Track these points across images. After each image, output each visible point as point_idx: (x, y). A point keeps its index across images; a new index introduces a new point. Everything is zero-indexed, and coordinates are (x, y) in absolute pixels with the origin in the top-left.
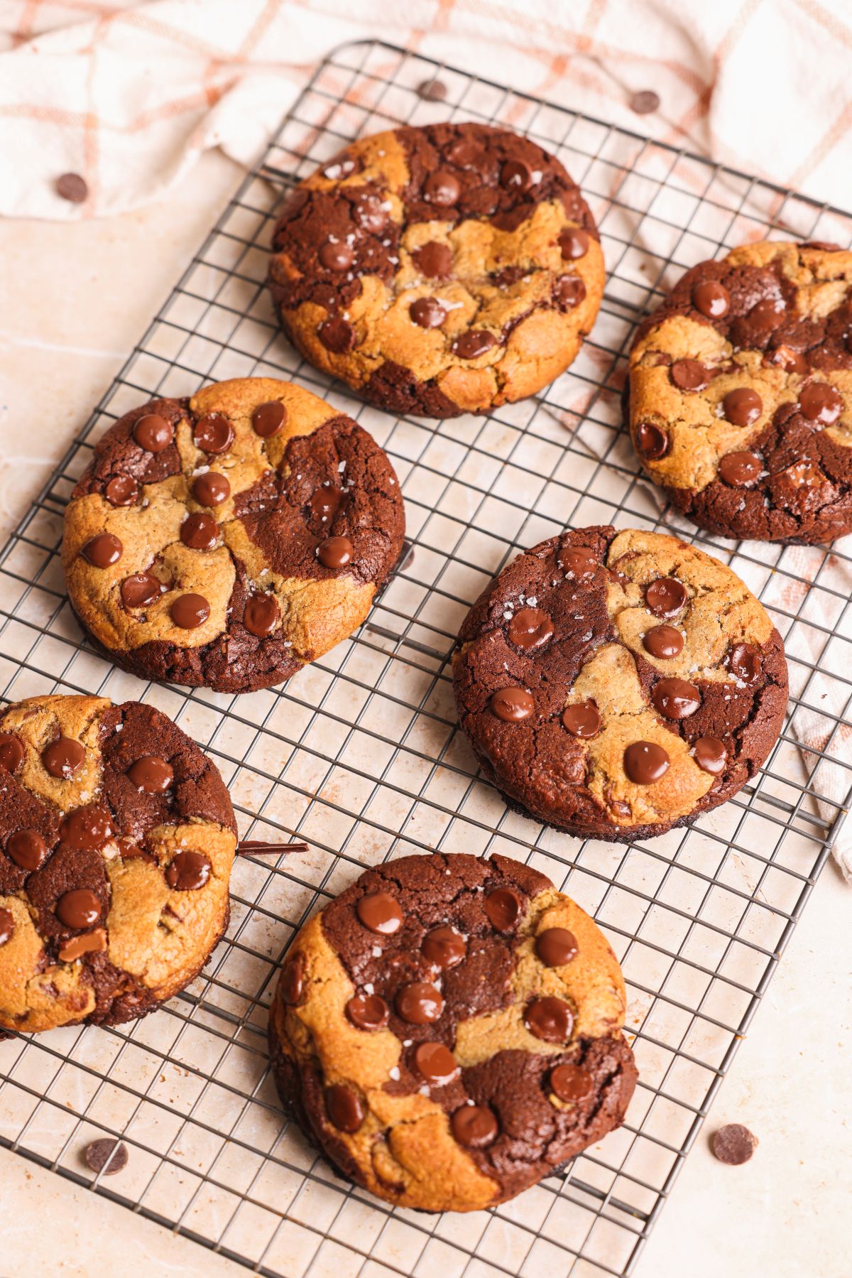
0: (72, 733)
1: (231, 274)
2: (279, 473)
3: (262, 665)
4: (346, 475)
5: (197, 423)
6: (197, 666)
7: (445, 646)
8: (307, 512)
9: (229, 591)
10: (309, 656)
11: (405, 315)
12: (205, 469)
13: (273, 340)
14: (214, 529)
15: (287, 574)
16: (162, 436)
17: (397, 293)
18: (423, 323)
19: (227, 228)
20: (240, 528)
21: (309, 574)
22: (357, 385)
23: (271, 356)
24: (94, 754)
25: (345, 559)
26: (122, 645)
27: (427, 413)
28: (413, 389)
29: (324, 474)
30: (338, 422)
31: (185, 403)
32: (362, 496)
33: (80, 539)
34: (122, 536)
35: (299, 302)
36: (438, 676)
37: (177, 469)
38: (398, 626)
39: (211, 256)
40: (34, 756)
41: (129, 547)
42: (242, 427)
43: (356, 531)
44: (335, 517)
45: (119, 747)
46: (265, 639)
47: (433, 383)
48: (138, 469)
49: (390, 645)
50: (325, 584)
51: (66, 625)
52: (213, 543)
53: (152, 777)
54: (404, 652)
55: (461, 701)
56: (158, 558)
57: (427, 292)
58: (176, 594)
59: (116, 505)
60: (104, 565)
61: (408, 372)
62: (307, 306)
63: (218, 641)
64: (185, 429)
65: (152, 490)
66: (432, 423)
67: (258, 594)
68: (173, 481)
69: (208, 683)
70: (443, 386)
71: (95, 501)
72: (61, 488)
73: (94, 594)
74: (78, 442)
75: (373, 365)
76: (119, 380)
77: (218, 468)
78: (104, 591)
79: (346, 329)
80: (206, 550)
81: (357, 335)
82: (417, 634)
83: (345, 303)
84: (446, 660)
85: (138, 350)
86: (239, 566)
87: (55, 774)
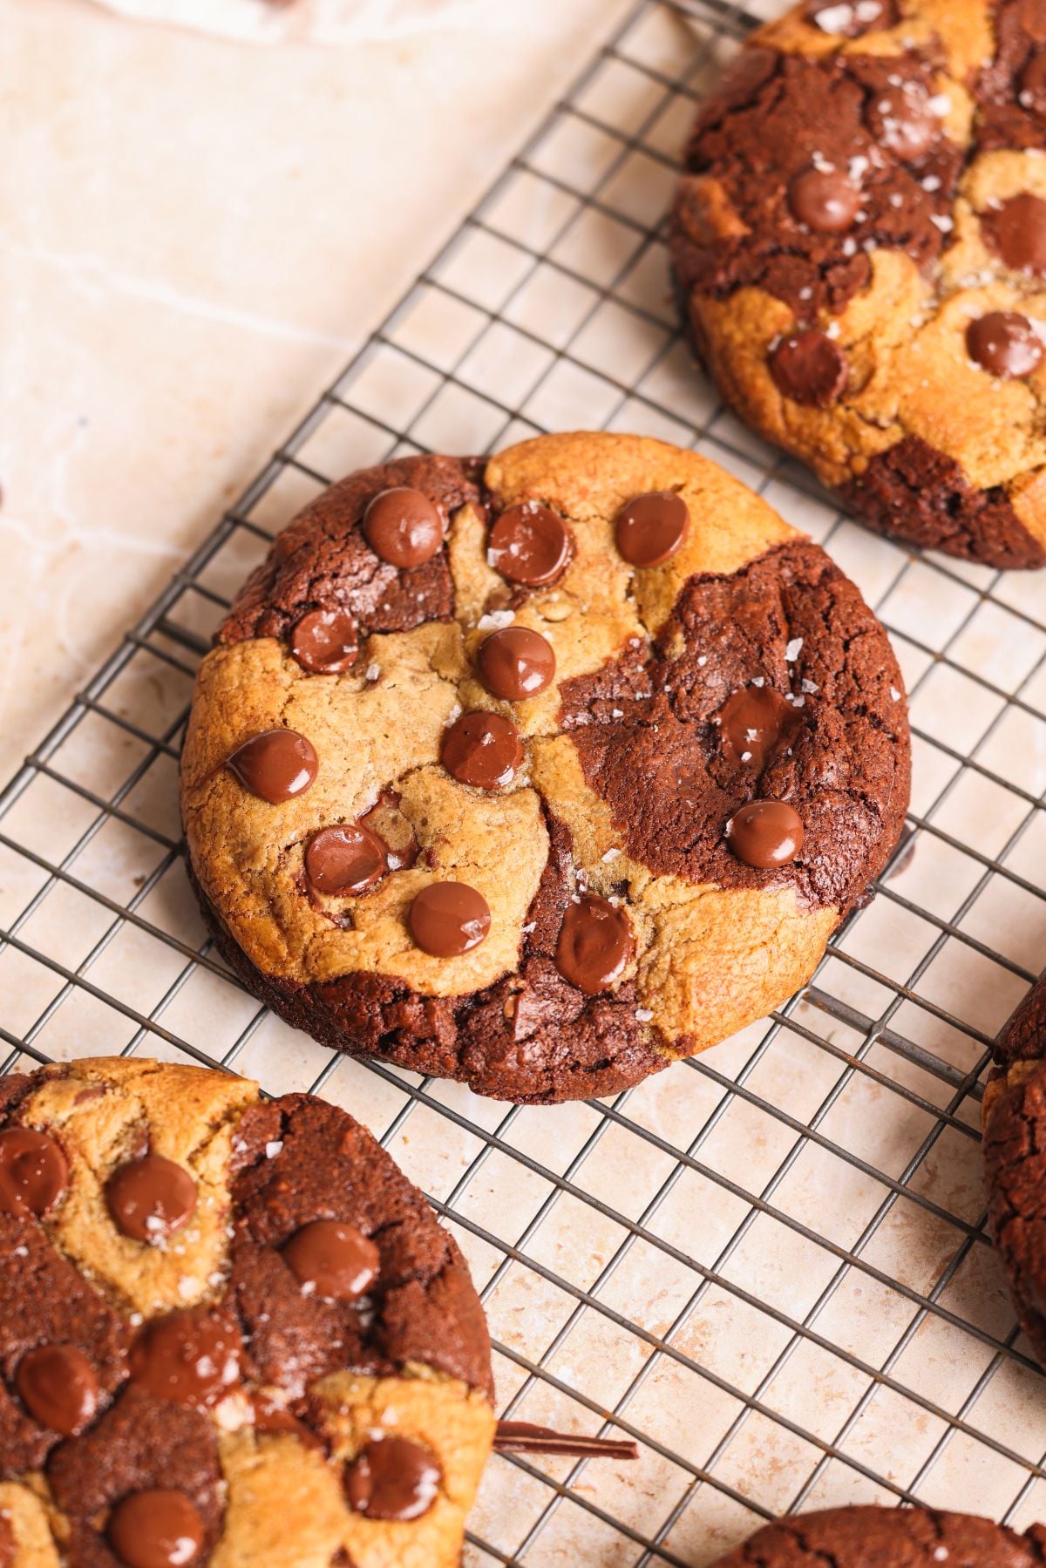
0: (175, 1149)
1: (587, 201)
2: (659, 646)
3: (585, 1052)
4: (801, 669)
5: (496, 518)
6: (448, 1035)
7: (966, 1056)
8: (710, 734)
9: (529, 886)
10: (684, 1046)
11: (955, 343)
12: (503, 619)
13: (662, 356)
14: (512, 749)
15: (659, 867)
16: (423, 536)
17: (943, 294)
18: (993, 366)
19: (589, 102)
20: (566, 754)
21: (706, 873)
22: (834, 475)
23: (658, 387)
24: (215, 1199)
25: (784, 850)
26: (294, 970)
27: (975, 552)
28: (955, 502)
29: (755, 661)
30: (791, 551)
31: (475, 469)
32: (832, 721)
33: (230, 732)
34: (319, 740)
35: (735, 287)
36: (946, 1119)
37: (444, 610)
38: (871, 1001)
39: (546, 158)
40: (89, 1188)
41: (330, 765)
42: (592, 538)
43: (812, 794)
44: (769, 759)
45: (268, 1192)
46: (597, 1000)
47: (999, 495)
48: (365, 599)
49: (849, 1039)
50: (738, 898)
51: (170, 905)
52: (507, 779)
53: (334, 1264)
54: (878, 1057)
55: (998, 1185)
56: (389, 795)
57: (1006, 299)
58: (421, 877)
59: (309, 671)
60: (273, 795)
61: (950, 466)
62: (753, 298)
63: (497, 988)
64: (471, 527)
65: (388, 646)
66: (981, 575)
67: (591, 901)
68: (435, 634)
69: (465, 1073)
70: (1021, 505)
71: (267, 654)
72: (189, 612)
73: (245, 854)
74: (233, 520)
75: (878, 441)
76: (330, 398)
77: (531, 618)
78: (268, 854)
79: (829, 358)
80: (491, 790)
81: (851, 372)
82: (909, 1023)
83: (833, 301)
84: (967, 1087)
85: (377, 337)
86: (558, 834)
87: (131, 1230)
